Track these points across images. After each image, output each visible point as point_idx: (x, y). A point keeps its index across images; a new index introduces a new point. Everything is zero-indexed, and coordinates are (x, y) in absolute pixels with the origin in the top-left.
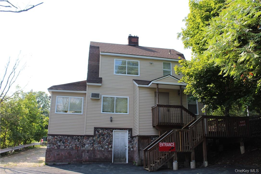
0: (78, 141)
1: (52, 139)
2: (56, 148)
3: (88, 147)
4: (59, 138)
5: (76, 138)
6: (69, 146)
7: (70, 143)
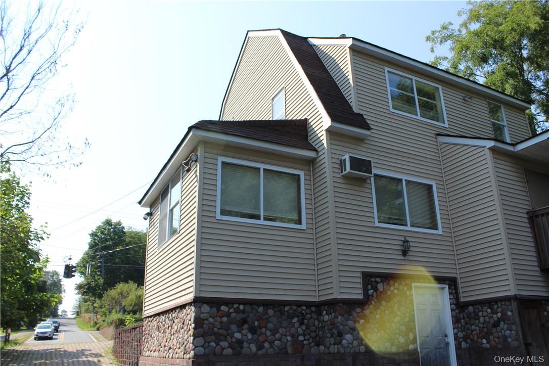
0: (302, 323)
1: (213, 318)
2: (229, 351)
3: (352, 343)
4: (237, 311)
5: (291, 311)
6: (271, 343)
7: (274, 332)
